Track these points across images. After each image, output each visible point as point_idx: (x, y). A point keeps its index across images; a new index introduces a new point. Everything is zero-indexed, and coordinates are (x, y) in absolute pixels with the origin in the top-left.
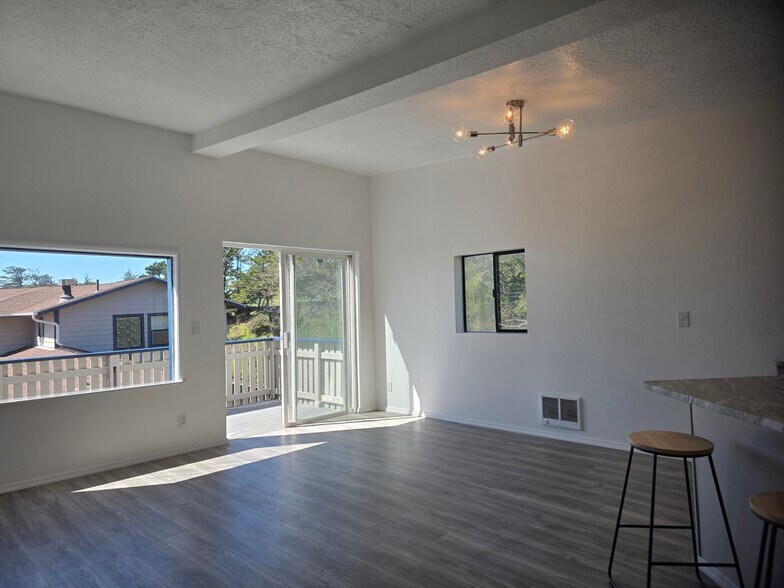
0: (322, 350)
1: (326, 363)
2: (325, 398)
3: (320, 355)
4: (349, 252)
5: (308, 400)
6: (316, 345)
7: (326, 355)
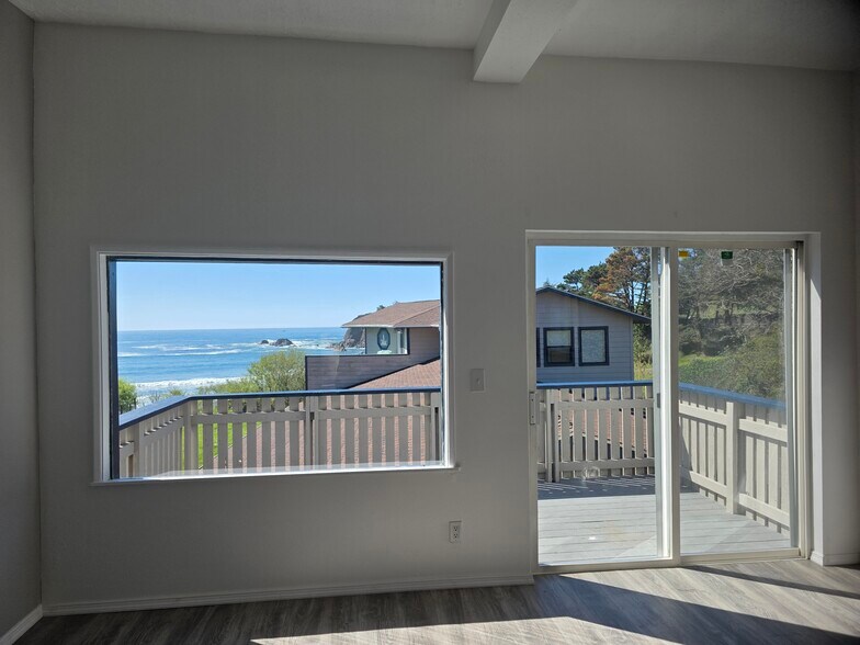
0: (741, 413)
1: (749, 440)
2: (744, 500)
3: (736, 424)
4: (796, 234)
5: (717, 495)
6: (730, 405)
7: (747, 424)
